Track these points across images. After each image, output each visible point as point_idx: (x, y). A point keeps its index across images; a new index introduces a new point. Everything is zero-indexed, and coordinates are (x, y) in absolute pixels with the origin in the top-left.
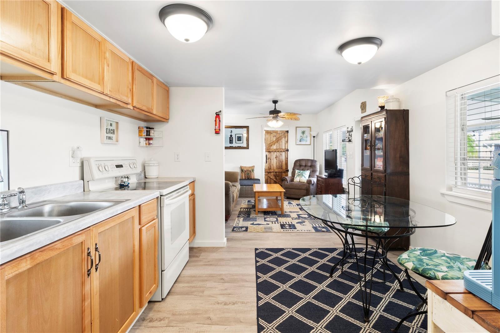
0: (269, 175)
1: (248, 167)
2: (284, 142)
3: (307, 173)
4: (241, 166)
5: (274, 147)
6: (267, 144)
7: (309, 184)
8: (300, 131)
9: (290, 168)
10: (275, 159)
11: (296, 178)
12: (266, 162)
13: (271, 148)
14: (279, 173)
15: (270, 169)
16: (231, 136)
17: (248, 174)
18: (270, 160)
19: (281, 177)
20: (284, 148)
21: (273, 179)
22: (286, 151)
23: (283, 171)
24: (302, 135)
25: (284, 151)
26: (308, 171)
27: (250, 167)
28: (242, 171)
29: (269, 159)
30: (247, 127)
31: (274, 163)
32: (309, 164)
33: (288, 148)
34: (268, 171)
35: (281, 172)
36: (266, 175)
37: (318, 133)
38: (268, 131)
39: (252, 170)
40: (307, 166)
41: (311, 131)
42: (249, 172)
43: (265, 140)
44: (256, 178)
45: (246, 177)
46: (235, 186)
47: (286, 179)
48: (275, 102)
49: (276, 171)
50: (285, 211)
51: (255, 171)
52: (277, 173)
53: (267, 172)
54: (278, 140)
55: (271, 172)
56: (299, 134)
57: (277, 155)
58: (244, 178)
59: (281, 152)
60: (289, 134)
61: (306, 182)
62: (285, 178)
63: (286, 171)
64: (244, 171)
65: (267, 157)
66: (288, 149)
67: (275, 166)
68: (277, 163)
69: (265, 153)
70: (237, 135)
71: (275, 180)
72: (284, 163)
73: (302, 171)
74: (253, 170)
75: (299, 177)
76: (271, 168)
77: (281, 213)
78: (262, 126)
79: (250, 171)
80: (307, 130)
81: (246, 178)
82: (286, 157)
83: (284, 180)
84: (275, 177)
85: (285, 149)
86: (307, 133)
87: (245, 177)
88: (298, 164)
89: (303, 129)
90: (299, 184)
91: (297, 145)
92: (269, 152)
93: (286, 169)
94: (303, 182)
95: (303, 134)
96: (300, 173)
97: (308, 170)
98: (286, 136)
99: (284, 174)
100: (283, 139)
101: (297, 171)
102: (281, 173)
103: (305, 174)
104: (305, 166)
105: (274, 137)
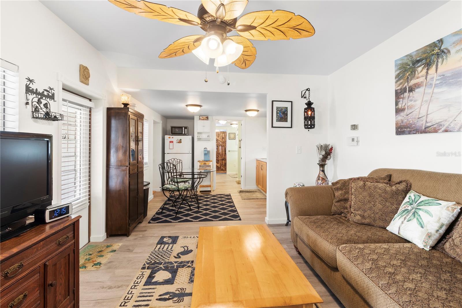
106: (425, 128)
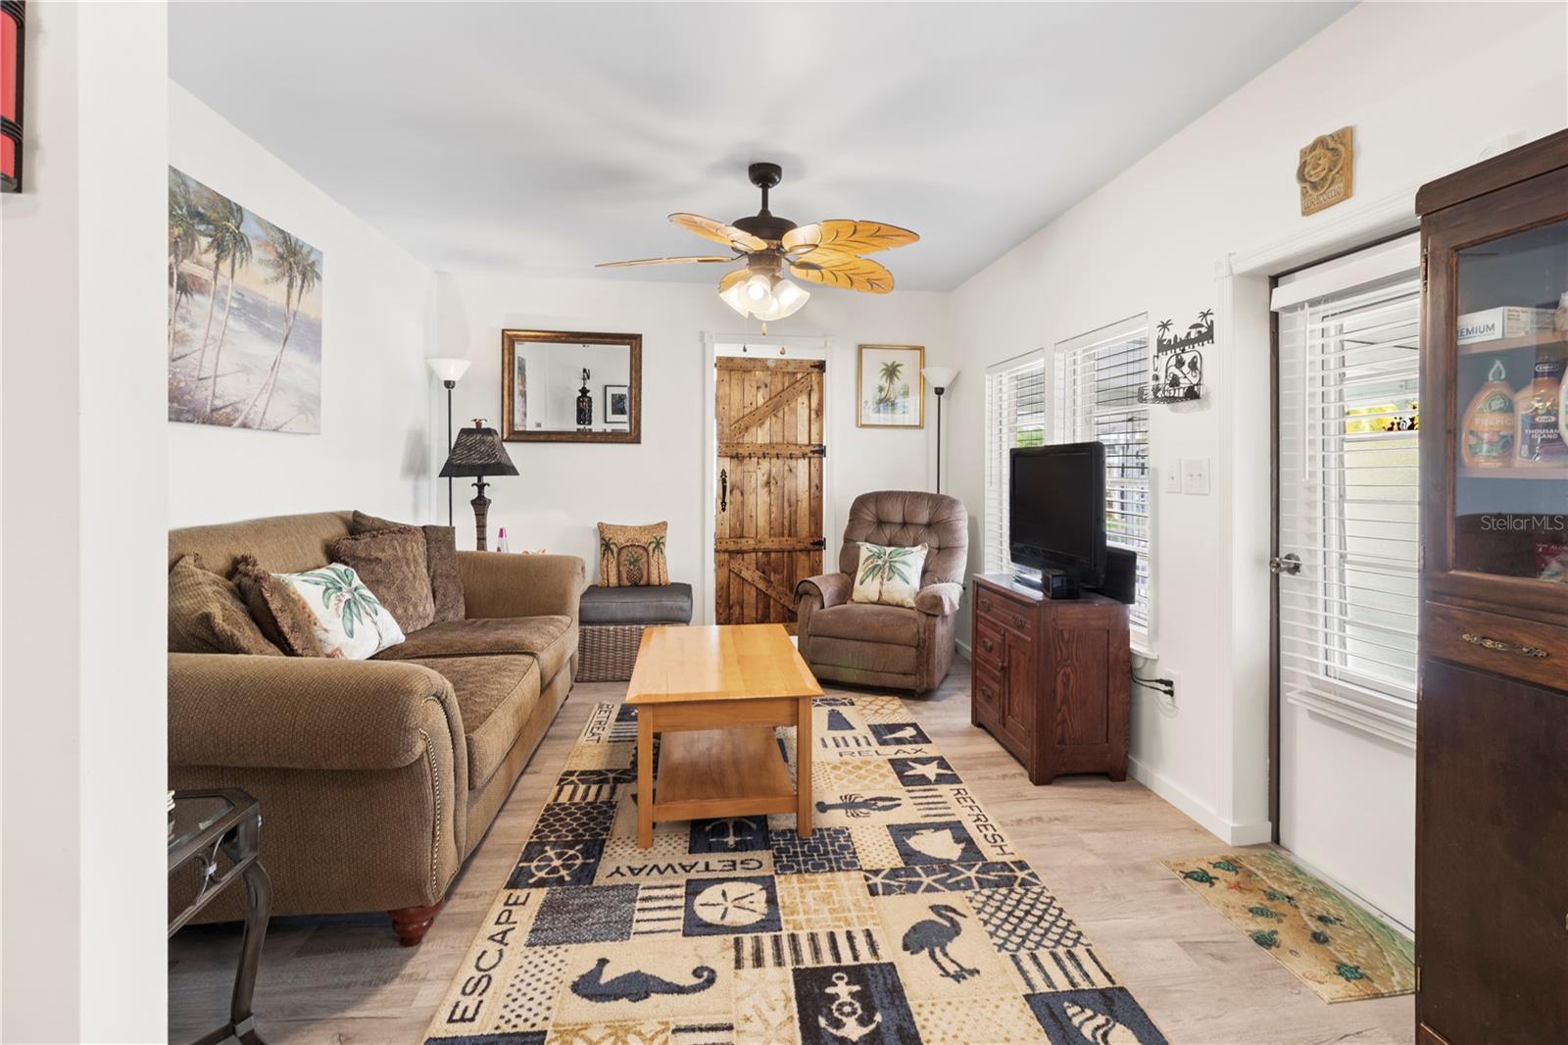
0: (735, 565)
1: (634, 529)
2: (803, 412)
3: (914, 559)
4: (600, 526)
5: (760, 436)
6: (725, 422)
7: (928, 615)
8: (874, 362)
9: (834, 530)
10: (763, 493)
11: (862, 583)
12: (724, 503)
13: (747, 439)
14: (780, 555)
15: (742, 537)
16: (584, 391)
17: (636, 561)
18: (742, 494)
19: (792, 573)
20: (803, 439)
21: (751, 584)
22: (814, 452)
23: (798, 546)
24: (886, 385)
25: (804, 456)
26: (920, 547)
27: (643, 529)
28: (606, 546)
29: (737, 493)
30: (633, 340)
31: (760, 506)
32: (923, 517)
33: (821, 438)
34: (732, 547)
35: (790, 552)
36: (719, 565)
37: (959, 373)
38: (731, 359)
39: (655, 539)
40: (911, 524)
41: (923, 364)
42: (641, 551)
43: (717, 401)
44: (672, 579)
45: (624, 576)
46: (532, 654)
47: (815, 591)
48: (764, 174)
49: (768, 544)
50: (816, 798)
51: (669, 550)
52: (773, 555)
53: (726, 551)
54: (777, 405)
55: (742, 552)
56: (874, 379)
57: (774, 471)
58: (613, 581)
59: (791, 457)
60: (828, 376)
61: (911, 602)
62: (807, 585)
63: (814, 544)
64: (615, 550)
65: (724, 481)
66: (821, 445)
67: (762, 521)
68: (774, 509)
69: (714, 465)
70: (610, 391)
71: (762, 586)
72: (804, 506)
73: (889, 550)
74: (658, 544)
75: (877, 580)
76: (746, 534)
77: (793, 826)
78: (702, 334)
79: (646, 550)
80: (908, 362)
81: (626, 582)
82: (815, 481)
83: (807, 593)
84: (763, 573)
85: (810, 444)
86: (907, 375)
87: (619, 577)
88: (868, 515)
89: (890, 357)
90: (879, 614)
91: (863, 426)
92: (737, 457)
93: (811, 536)
94: (897, 605)
95: (891, 380)
96: (879, 558)
97: (914, 545)
98: (816, 387)
99: (802, 558)
100: (799, 400)
101: (866, 550)
102: (790, 557)
103: (904, 563)
104: (904, 524)
105: (758, 388)
106: (212, 411)
